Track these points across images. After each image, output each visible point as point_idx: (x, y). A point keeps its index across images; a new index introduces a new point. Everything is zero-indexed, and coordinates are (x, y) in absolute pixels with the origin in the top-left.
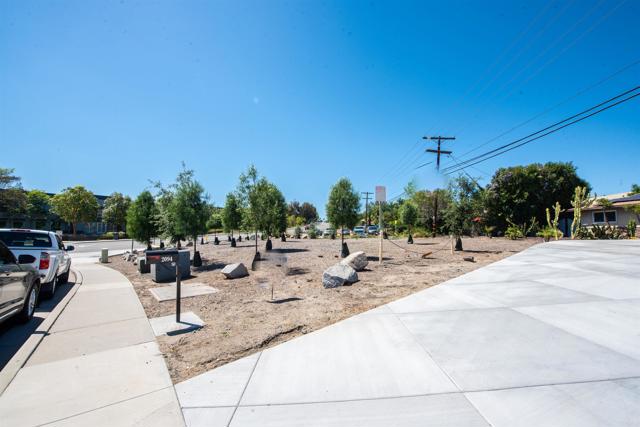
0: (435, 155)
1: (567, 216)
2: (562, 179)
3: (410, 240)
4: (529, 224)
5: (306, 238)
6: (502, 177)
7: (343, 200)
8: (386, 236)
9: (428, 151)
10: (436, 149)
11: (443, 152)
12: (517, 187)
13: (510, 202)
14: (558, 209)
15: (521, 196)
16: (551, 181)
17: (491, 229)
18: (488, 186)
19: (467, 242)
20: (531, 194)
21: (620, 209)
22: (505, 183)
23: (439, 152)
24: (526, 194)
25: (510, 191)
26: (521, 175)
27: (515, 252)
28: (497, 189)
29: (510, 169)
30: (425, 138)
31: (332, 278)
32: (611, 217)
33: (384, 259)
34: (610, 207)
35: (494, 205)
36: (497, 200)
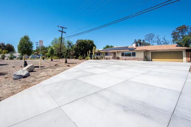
0: (61, 32)
1: (91, 54)
2: (91, 44)
3: (52, 60)
4: (84, 55)
5: (7, 59)
6: (78, 42)
7: (25, 44)
8: (43, 59)
9: (59, 31)
10: (62, 31)
11: (63, 32)
12: (82, 45)
13: (80, 49)
14: (90, 52)
15: (82, 48)
16: (89, 44)
17: (75, 57)
18: (75, 44)
19: (68, 60)
20: (85, 47)
21: (101, 52)
22: (79, 44)
23: (62, 32)
24: (84, 47)
25: (80, 46)
26: (83, 42)
27: (80, 63)
28: (77, 45)
29: (80, 40)
30: (58, 26)
31: (18, 75)
32: (99, 54)
33: (41, 67)
34: (99, 52)
35: (76, 50)
36: (77, 48)
